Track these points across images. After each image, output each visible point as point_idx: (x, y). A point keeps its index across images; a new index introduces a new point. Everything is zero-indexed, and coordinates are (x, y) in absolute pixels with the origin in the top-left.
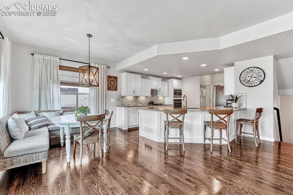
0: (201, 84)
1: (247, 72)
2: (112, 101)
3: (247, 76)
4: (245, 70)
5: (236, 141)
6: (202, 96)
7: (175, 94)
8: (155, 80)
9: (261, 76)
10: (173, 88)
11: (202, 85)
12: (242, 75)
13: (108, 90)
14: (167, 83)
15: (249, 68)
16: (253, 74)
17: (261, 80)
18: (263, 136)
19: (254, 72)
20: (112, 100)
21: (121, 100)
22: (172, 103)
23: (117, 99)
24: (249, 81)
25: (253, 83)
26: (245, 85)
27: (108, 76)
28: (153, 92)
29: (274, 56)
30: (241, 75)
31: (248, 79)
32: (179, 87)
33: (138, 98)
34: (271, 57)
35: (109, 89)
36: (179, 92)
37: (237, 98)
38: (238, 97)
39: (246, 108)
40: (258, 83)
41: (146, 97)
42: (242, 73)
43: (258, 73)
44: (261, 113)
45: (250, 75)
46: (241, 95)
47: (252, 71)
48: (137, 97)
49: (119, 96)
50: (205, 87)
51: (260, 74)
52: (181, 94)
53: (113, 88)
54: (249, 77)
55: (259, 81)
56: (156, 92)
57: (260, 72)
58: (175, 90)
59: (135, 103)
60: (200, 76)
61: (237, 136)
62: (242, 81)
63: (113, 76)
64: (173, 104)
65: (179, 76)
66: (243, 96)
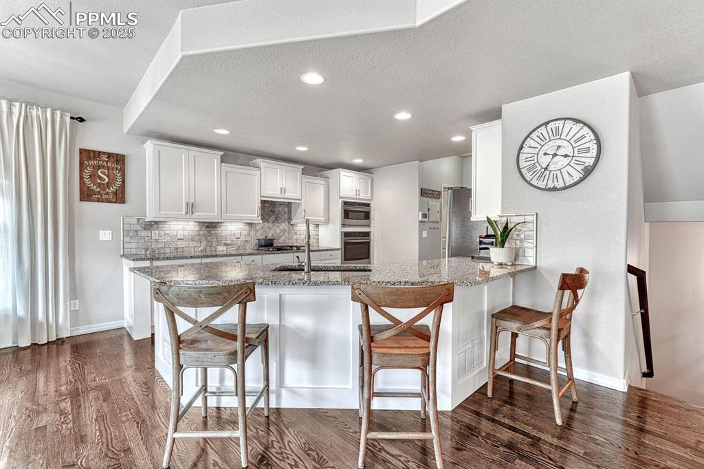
0: (425, 187)
1: (542, 137)
2: (101, 239)
3: (541, 153)
4: (536, 132)
5: (490, 394)
6: (425, 222)
7: (346, 214)
8: (279, 171)
9: (587, 150)
10: (341, 198)
11: (426, 190)
12: (525, 150)
13: (81, 200)
14: (323, 182)
15: (548, 123)
16: (559, 142)
17: (586, 165)
18: (590, 365)
19: (563, 136)
20: (106, 235)
21: (144, 233)
22: (338, 244)
23: (126, 233)
24: (546, 169)
25: (559, 176)
26: (535, 184)
27: (82, 151)
28: (276, 210)
29: (632, 73)
30: (522, 147)
31: (545, 161)
32: (362, 196)
33: (215, 227)
34: (624, 79)
35: (86, 195)
36: (363, 210)
37: (506, 231)
38: (510, 226)
39: (536, 267)
40: (577, 176)
41: (250, 225)
42: (526, 143)
43: (576, 141)
44: (580, 292)
45: (550, 148)
46: (521, 219)
47: (557, 133)
48: (210, 227)
49: (134, 221)
50: (436, 195)
51: (582, 141)
52: (367, 216)
53: (108, 194)
54: (545, 154)
55: (579, 168)
56: (286, 209)
57: (583, 137)
58: (345, 203)
59: (204, 244)
60: (421, 161)
61: (494, 374)
62: (524, 171)
63: (104, 153)
64: (339, 247)
65: (358, 161)
66: (529, 225)
